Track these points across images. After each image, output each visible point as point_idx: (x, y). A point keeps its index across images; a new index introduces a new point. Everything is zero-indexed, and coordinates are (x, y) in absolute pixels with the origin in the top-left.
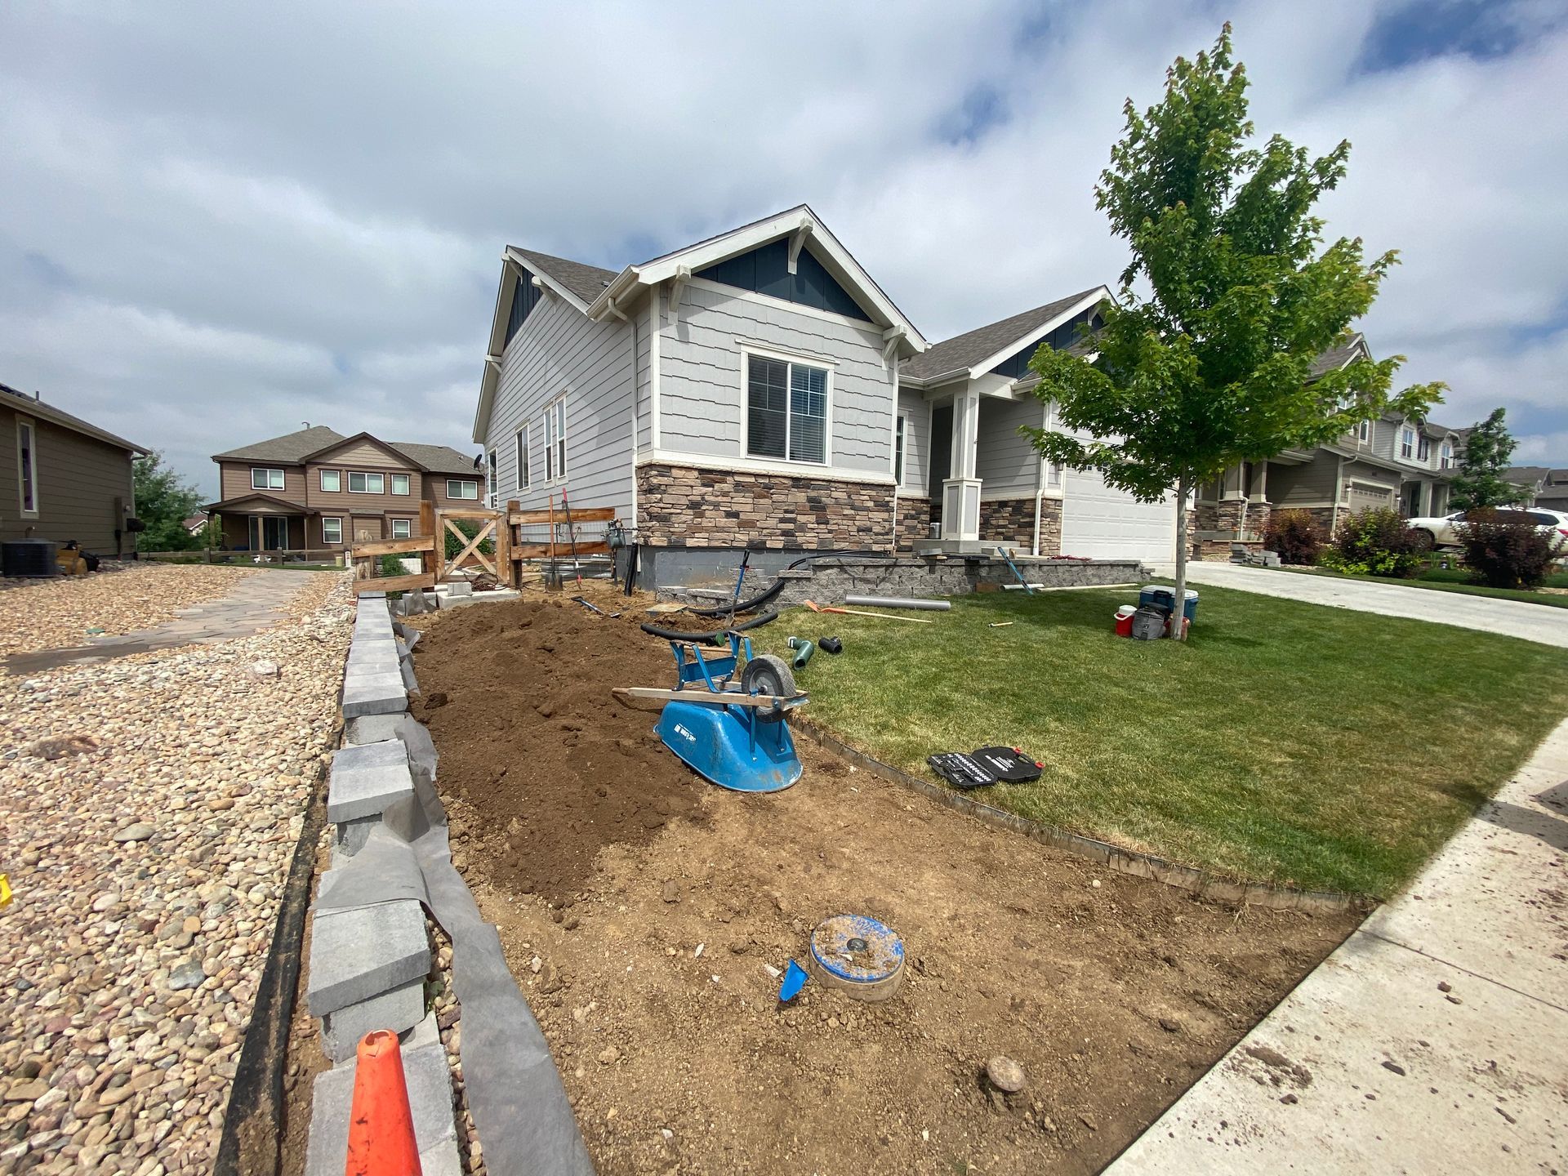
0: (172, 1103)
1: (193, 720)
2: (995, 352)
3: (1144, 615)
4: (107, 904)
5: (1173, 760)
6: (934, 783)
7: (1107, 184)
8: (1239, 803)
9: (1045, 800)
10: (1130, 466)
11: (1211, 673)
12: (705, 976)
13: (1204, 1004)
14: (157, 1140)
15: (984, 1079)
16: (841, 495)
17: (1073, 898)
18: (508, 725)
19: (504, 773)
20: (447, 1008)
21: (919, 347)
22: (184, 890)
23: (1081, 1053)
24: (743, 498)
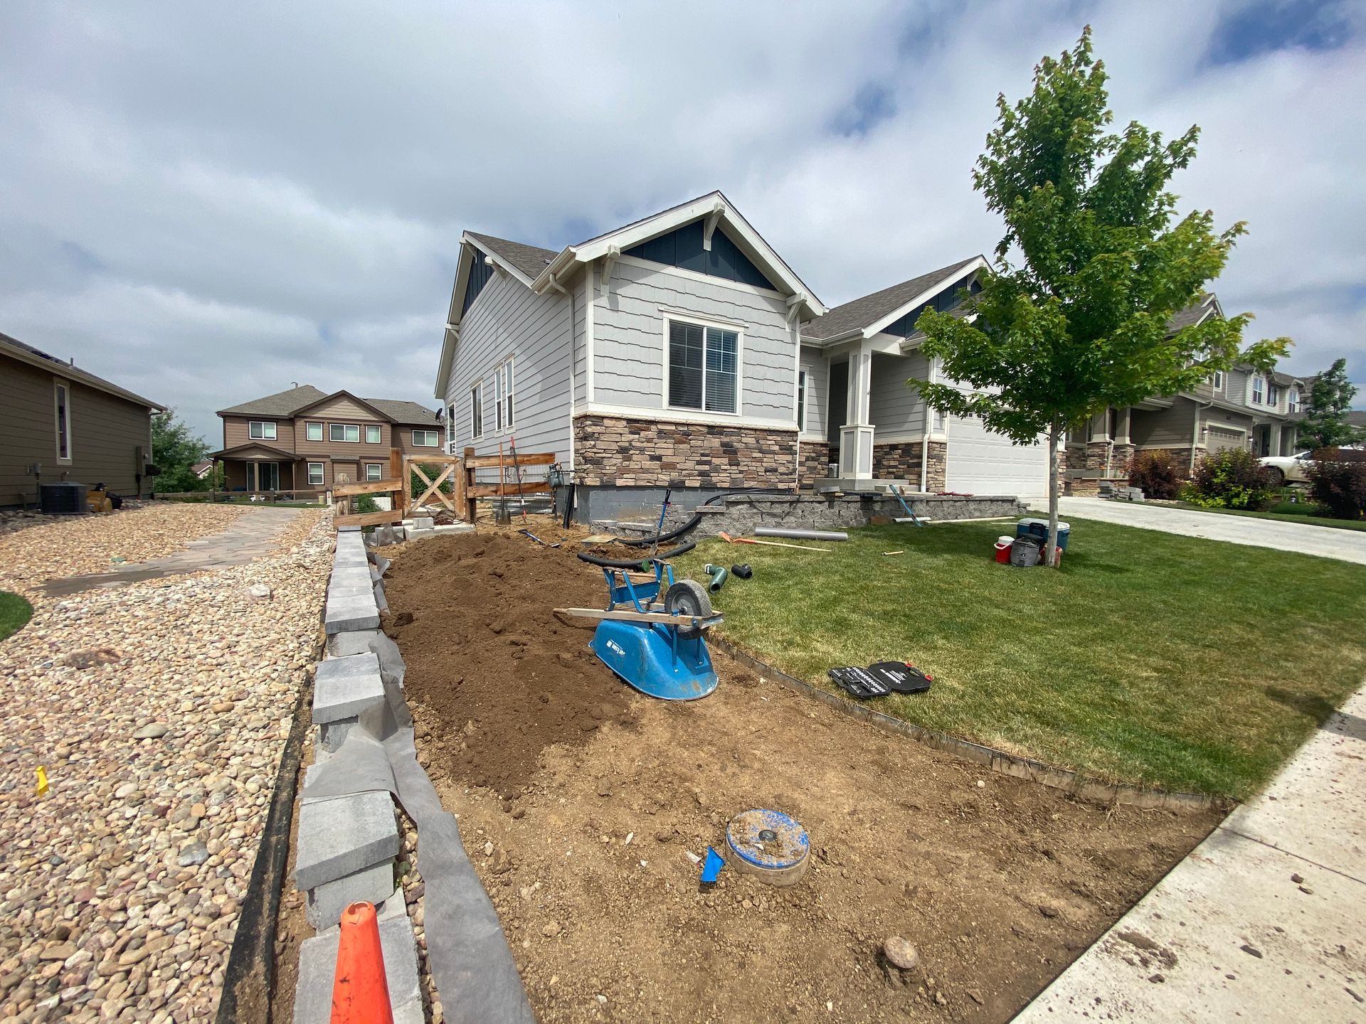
0: (180, 964)
1: (200, 635)
2: (885, 314)
3: (1021, 545)
4: (127, 792)
5: (1049, 674)
6: (835, 693)
7: (983, 167)
8: (1109, 713)
9: (934, 709)
10: (1007, 413)
11: (1083, 596)
12: (635, 861)
13: (1079, 893)
14: (167, 996)
15: (881, 957)
16: (751, 441)
17: (959, 796)
18: (464, 641)
19: (462, 682)
20: (412, 885)
21: (819, 311)
22: (191, 780)
23: (968, 935)
24: (665, 444)
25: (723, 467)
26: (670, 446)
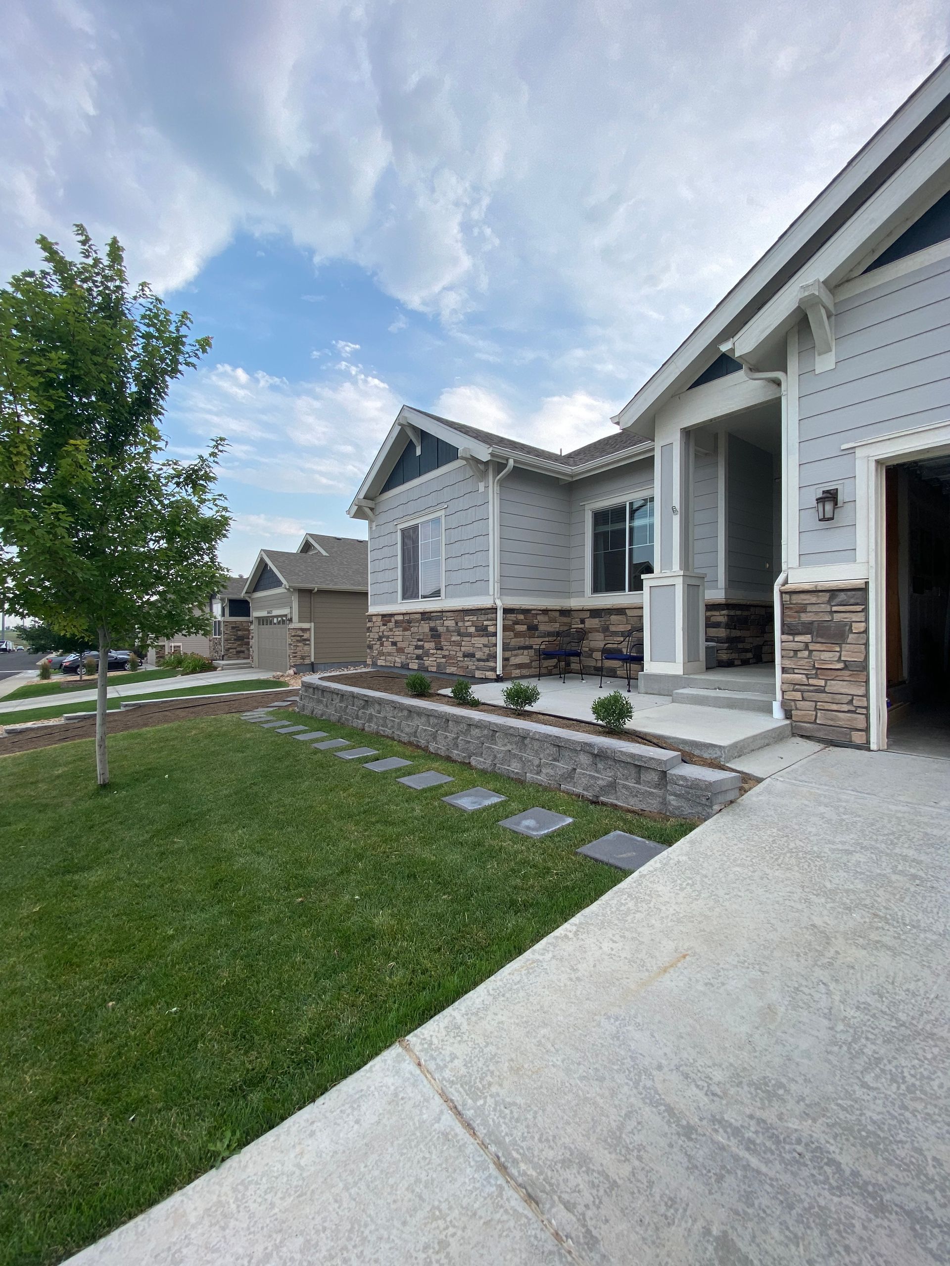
24: (398, 632)
25: (432, 651)
26: (401, 633)
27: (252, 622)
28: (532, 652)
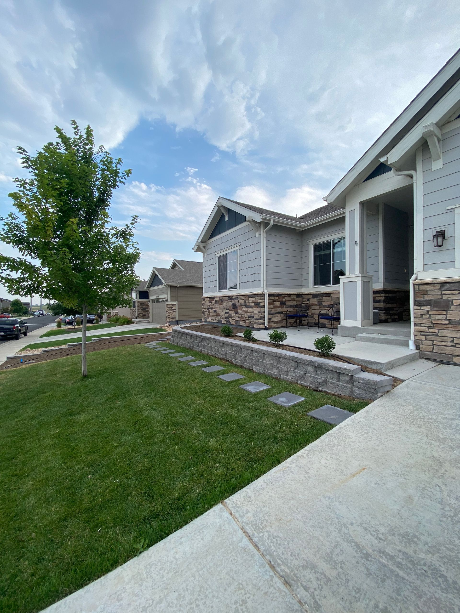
24: (217, 306)
25: (233, 315)
26: (218, 306)
27: (149, 301)
28: (282, 315)
